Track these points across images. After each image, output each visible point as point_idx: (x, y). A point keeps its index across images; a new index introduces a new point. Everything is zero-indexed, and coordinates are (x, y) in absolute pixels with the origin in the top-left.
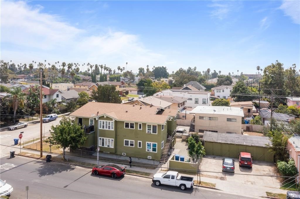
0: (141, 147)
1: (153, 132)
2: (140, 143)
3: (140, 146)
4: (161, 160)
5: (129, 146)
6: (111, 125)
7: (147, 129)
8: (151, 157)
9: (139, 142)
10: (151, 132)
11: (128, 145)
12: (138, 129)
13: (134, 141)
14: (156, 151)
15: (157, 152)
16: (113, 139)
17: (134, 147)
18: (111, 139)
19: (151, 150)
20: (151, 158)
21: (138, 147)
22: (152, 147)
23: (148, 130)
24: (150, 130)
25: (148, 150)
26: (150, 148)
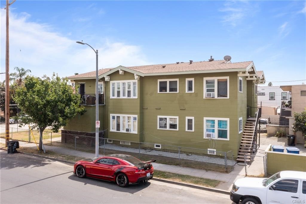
0: (193, 130)
1: (219, 95)
2: (190, 121)
3: (190, 127)
4: (239, 156)
5: (168, 128)
6: (132, 90)
7: (205, 89)
8: (215, 150)
9: (188, 120)
10: (213, 95)
11: (166, 127)
12: (187, 92)
13: (177, 117)
14: (226, 138)
15: (228, 139)
16: (136, 116)
17: (178, 129)
18: (132, 116)
19: (215, 136)
20: (215, 154)
21: (187, 130)
22: (216, 128)
23: (208, 91)
24: (213, 90)
25: (209, 135)
26: (213, 131)
